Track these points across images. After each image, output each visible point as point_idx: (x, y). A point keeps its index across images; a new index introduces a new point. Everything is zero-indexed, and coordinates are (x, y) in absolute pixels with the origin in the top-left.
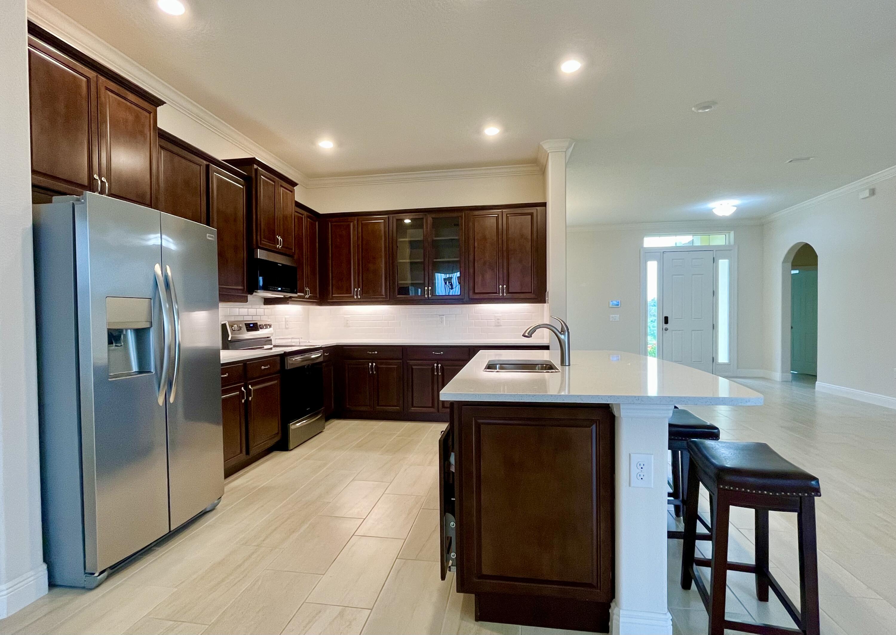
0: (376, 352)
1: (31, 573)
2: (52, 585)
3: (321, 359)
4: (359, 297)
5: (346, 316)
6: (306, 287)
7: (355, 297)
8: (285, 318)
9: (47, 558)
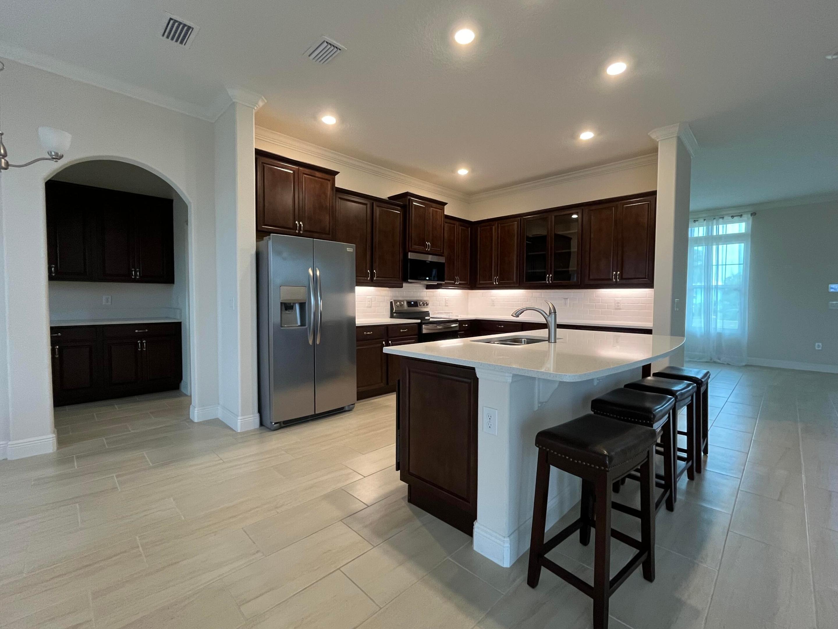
0: (503, 326)
1: (252, 416)
2: (262, 424)
3: (457, 329)
4: (497, 283)
5: (492, 298)
6: (456, 276)
7: (495, 283)
8: (445, 299)
9: (260, 411)
